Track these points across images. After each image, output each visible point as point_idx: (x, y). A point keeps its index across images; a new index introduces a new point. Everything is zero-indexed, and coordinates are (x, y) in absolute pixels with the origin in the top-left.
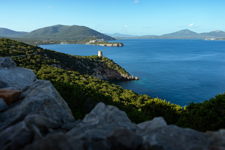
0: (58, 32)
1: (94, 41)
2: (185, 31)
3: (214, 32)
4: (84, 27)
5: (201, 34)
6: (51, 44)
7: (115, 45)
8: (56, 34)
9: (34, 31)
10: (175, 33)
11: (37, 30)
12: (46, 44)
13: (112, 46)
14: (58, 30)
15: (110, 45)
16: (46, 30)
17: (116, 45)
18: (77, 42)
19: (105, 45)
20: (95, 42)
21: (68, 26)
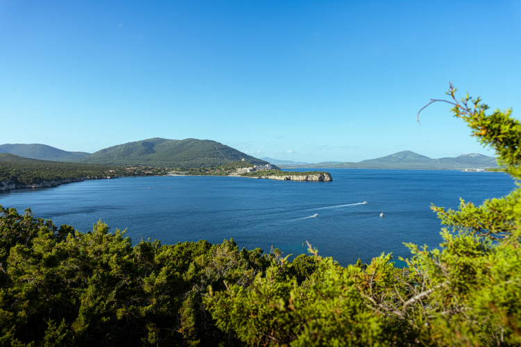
0: (154, 152)
1: (248, 170)
2: (406, 155)
3: (468, 156)
4: (212, 141)
5: (440, 159)
6: (148, 175)
7: (314, 179)
8: (151, 155)
9: (105, 150)
10: (386, 157)
11: (110, 148)
12: (134, 175)
13: (307, 180)
14: (155, 148)
15: (301, 178)
16: (129, 148)
17: (316, 178)
18: (207, 170)
19: (287, 179)
20: (251, 170)
21: (177, 141)
